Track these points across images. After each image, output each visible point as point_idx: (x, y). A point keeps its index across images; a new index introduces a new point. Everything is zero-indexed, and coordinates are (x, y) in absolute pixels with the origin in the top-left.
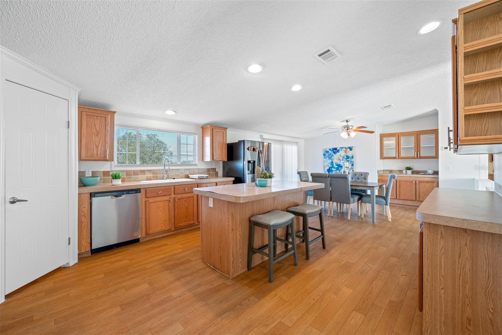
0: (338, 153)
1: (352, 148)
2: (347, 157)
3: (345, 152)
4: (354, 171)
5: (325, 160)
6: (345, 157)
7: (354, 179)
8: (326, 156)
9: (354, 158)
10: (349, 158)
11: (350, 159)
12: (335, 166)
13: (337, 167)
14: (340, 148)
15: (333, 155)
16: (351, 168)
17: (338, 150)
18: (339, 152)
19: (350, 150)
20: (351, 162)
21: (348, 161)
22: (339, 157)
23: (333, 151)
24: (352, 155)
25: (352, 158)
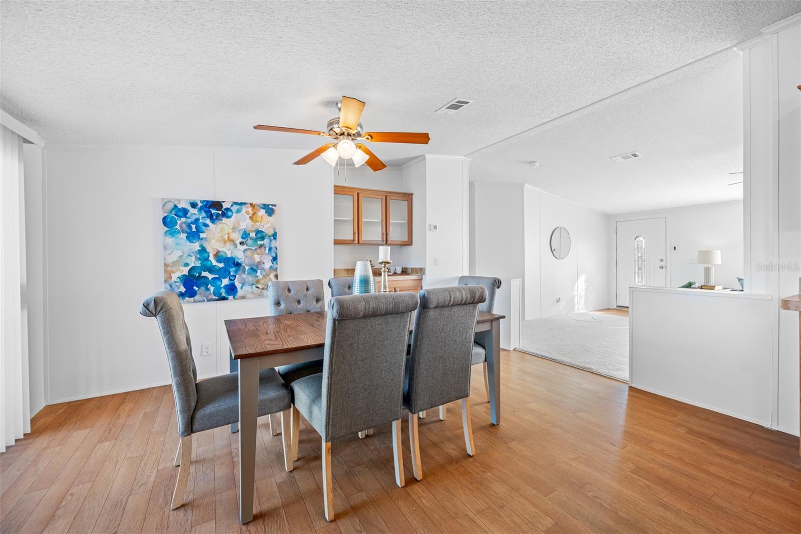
0: (224, 220)
1: (274, 208)
2: (259, 235)
3: (251, 218)
4: (280, 279)
5: (170, 240)
6: (253, 235)
8: (178, 227)
9: (278, 237)
10: (263, 238)
11: (266, 242)
12: (214, 263)
13: (221, 265)
14: (235, 203)
15: (206, 225)
16: (271, 267)
17: (228, 209)
18: (228, 217)
19: (266, 212)
20: (270, 249)
21: (261, 246)
22: (228, 234)
23: (205, 212)
24: (274, 231)
25: (275, 239)
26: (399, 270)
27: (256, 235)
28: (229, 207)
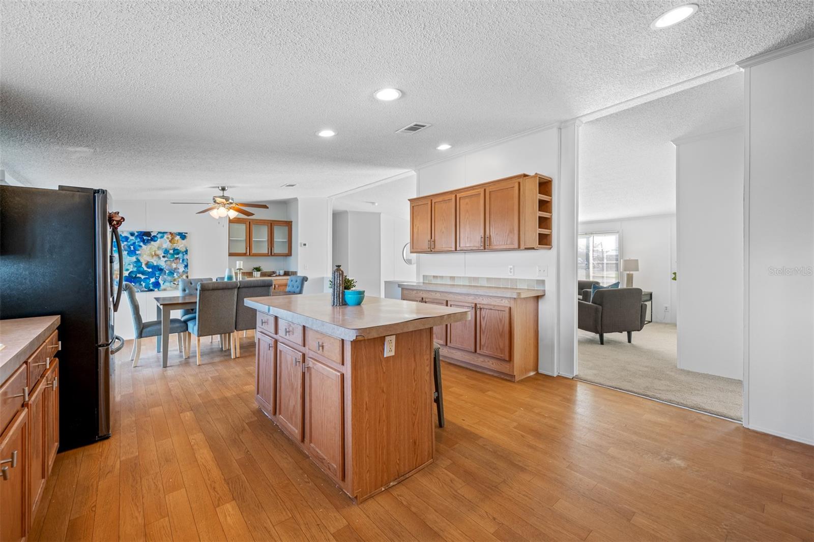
0: (152, 243)
1: (186, 235)
2: (176, 252)
3: (170, 241)
4: (189, 278)
6: (171, 252)
7: (187, 291)
9: (188, 253)
10: (178, 254)
11: (180, 255)
12: (146, 269)
13: (150, 270)
14: (159, 233)
15: (141, 246)
16: (183, 271)
17: (154, 236)
18: (155, 241)
19: (180, 237)
20: (183, 260)
21: (177, 258)
22: (155, 251)
23: (140, 238)
24: (186, 249)
25: (186, 254)
26: (282, 273)
27: (173, 252)
28: (155, 235)
